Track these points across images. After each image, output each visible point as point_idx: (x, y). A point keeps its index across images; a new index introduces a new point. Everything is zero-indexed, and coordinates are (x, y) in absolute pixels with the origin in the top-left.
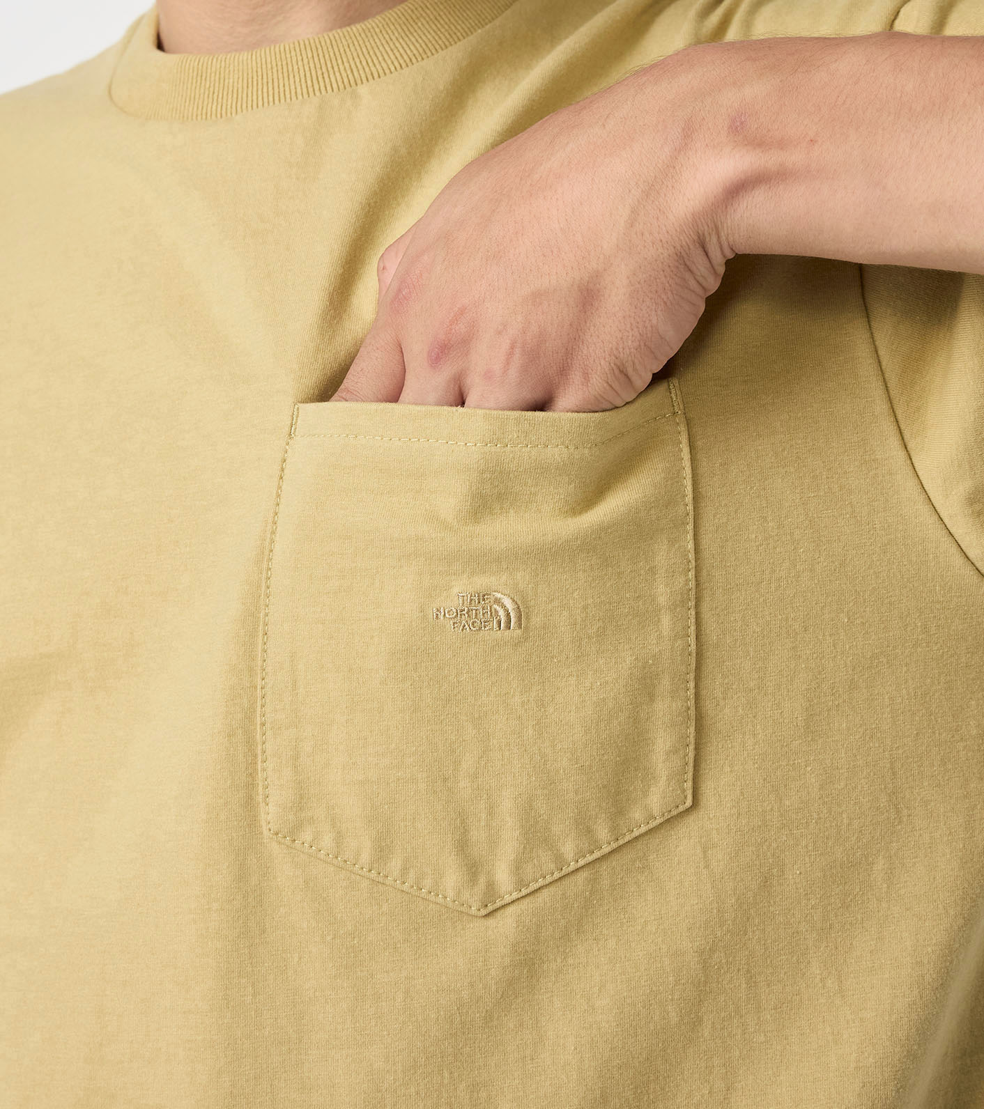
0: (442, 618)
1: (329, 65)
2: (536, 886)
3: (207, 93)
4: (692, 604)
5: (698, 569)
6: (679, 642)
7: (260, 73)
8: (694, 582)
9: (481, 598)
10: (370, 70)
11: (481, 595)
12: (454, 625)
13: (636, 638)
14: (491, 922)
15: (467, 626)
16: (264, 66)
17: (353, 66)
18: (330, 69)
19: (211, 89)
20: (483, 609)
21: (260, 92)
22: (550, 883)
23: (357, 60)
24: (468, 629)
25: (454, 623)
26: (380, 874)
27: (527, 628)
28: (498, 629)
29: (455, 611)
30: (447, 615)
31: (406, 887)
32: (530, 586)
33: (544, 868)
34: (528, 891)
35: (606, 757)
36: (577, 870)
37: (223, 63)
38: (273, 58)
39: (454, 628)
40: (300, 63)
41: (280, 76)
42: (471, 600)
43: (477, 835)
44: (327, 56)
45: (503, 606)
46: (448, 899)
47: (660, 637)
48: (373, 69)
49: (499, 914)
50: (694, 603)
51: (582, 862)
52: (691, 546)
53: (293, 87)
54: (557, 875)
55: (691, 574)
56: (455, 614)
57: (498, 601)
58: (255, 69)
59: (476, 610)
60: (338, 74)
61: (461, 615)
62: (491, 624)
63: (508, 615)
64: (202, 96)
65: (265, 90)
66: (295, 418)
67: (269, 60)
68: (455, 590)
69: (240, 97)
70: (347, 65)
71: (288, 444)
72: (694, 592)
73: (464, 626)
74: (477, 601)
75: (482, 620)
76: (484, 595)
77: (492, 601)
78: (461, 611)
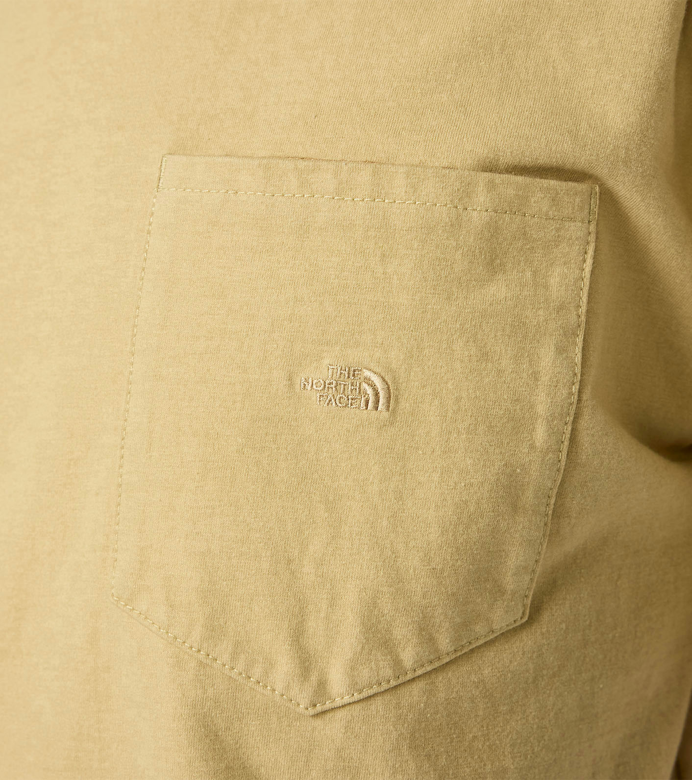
0: (309, 388)
2: (371, 692)
4: (570, 419)
6: (550, 455)
8: (576, 397)
9: (352, 373)
11: (352, 369)
12: (320, 398)
13: (508, 443)
14: (318, 722)
15: (333, 400)
20: (352, 385)
22: (385, 691)
24: (334, 404)
25: (320, 396)
26: (208, 655)
27: (394, 411)
28: (365, 407)
29: (323, 383)
30: (314, 387)
31: (234, 674)
32: (403, 367)
33: (381, 673)
34: (361, 696)
35: (459, 563)
36: (413, 680)
39: (320, 401)
42: (341, 373)
43: (315, 626)
45: (373, 385)
46: (276, 692)
47: (532, 447)
49: (329, 716)
50: (572, 418)
51: (419, 672)
52: (578, 359)
54: (393, 683)
55: (575, 388)
56: (322, 386)
57: (368, 380)
59: (345, 385)
61: (328, 388)
62: (358, 403)
63: (377, 394)
66: (163, 171)
68: (326, 361)
71: (155, 197)
72: (574, 407)
73: (330, 400)
74: (347, 375)
75: (350, 397)
76: (354, 371)
77: (362, 379)
78: (330, 384)
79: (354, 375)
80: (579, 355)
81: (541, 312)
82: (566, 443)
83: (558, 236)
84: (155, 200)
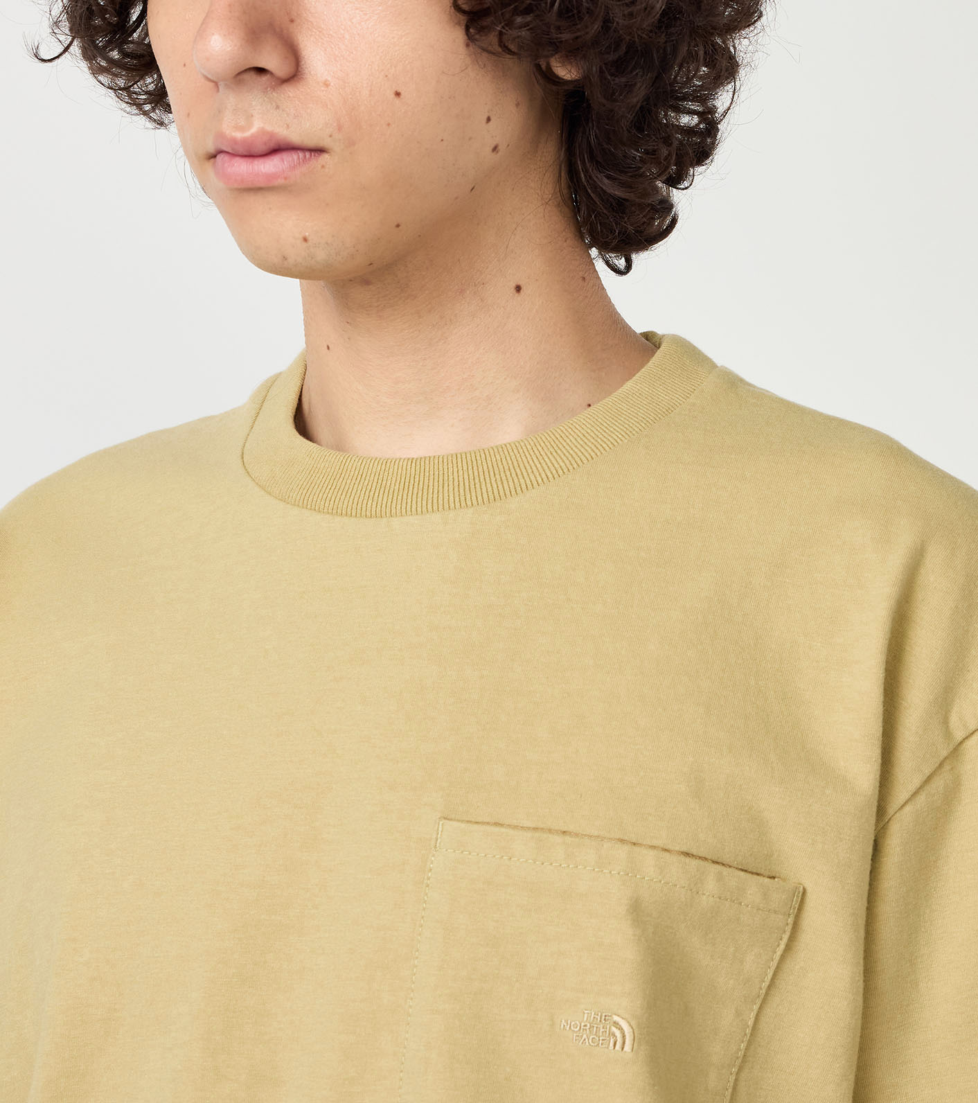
0: (568, 1028)
1: (482, 477)
3: (364, 490)
4: (734, 1070)
5: (750, 1043)
7: (417, 480)
9: (603, 1018)
10: (519, 481)
11: (604, 1014)
12: (576, 1037)
15: (587, 1040)
16: (422, 474)
17: (504, 478)
18: (482, 480)
19: (369, 487)
20: (603, 1028)
21: (415, 496)
23: (508, 473)
24: (587, 1043)
25: (576, 1035)
27: (637, 1052)
28: (613, 1047)
29: (579, 1025)
30: (572, 1027)
37: (384, 466)
38: (431, 468)
39: (576, 1040)
40: (455, 474)
41: (436, 484)
42: (594, 1017)
44: (480, 470)
45: (621, 1029)
48: (522, 481)
53: (446, 495)
55: (743, 1046)
56: (578, 1028)
57: (616, 1024)
58: (413, 476)
59: (597, 1028)
60: (489, 485)
61: (583, 1029)
62: (607, 1043)
63: (624, 1036)
64: (359, 492)
65: (420, 494)
66: (440, 833)
67: (427, 469)
68: (583, 1007)
69: (395, 498)
70: (498, 476)
71: (433, 856)
72: (740, 1060)
73: (585, 1040)
74: (599, 1019)
75: (601, 1038)
76: (605, 1016)
77: (612, 1023)
78: (585, 1026)
79: (605, 1019)
80: (753, 1020)
81: (731, 982)
82: (730, 1090)
83: (764, 925)
84: (433, 859)
